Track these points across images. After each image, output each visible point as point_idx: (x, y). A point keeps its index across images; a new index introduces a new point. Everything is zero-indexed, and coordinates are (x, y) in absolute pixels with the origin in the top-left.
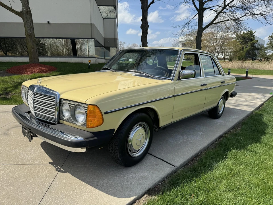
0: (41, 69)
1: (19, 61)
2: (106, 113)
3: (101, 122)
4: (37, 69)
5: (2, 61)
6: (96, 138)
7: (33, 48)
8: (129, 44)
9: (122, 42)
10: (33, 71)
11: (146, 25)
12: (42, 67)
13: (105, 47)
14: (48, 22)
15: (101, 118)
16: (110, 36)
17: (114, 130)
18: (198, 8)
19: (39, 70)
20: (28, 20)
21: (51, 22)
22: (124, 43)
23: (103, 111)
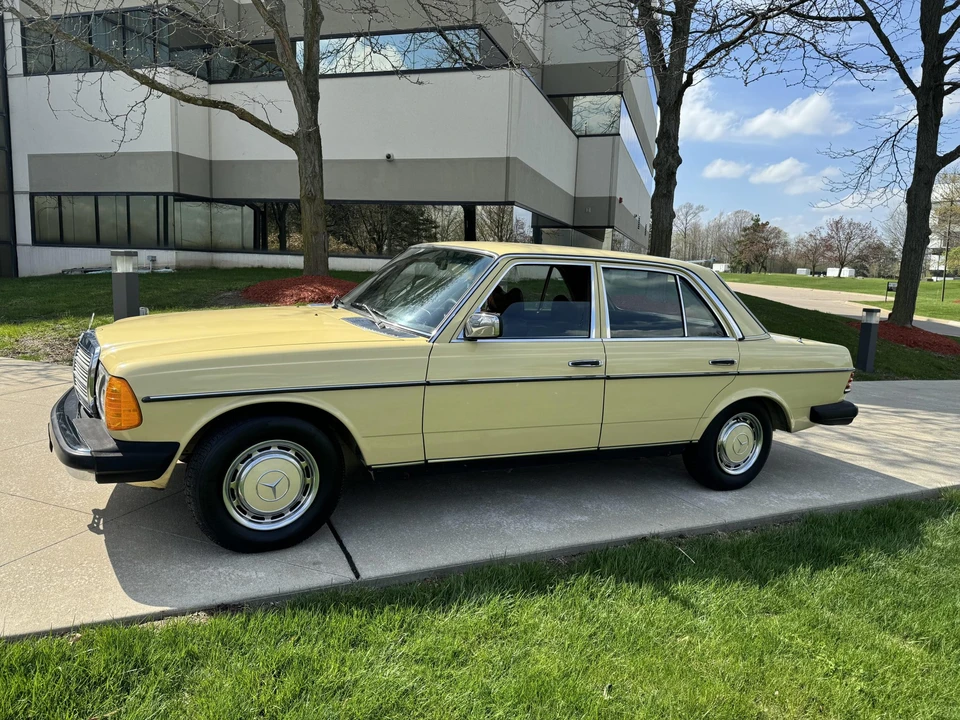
0: (323, 292)
1: (291, 266)
2: (147, 400)
3: (137, 422)
4: (313, 291)
5: (265, 265)
6: (120, 455)
7: (316, 233)
8: (721, 214)
9: (691, 207)
10: (302, 296)
11: (670, 158)
12: (326, 285)
13: (574, 227)
14: (388, 157)
15: (134, 411)
16: (595, 190)
17: (177, 445)
18: (918, 85)
19: (317, 293)
20: (309, 157)
21: (396, 156)
22: (701, 208)
23: (140, 396)
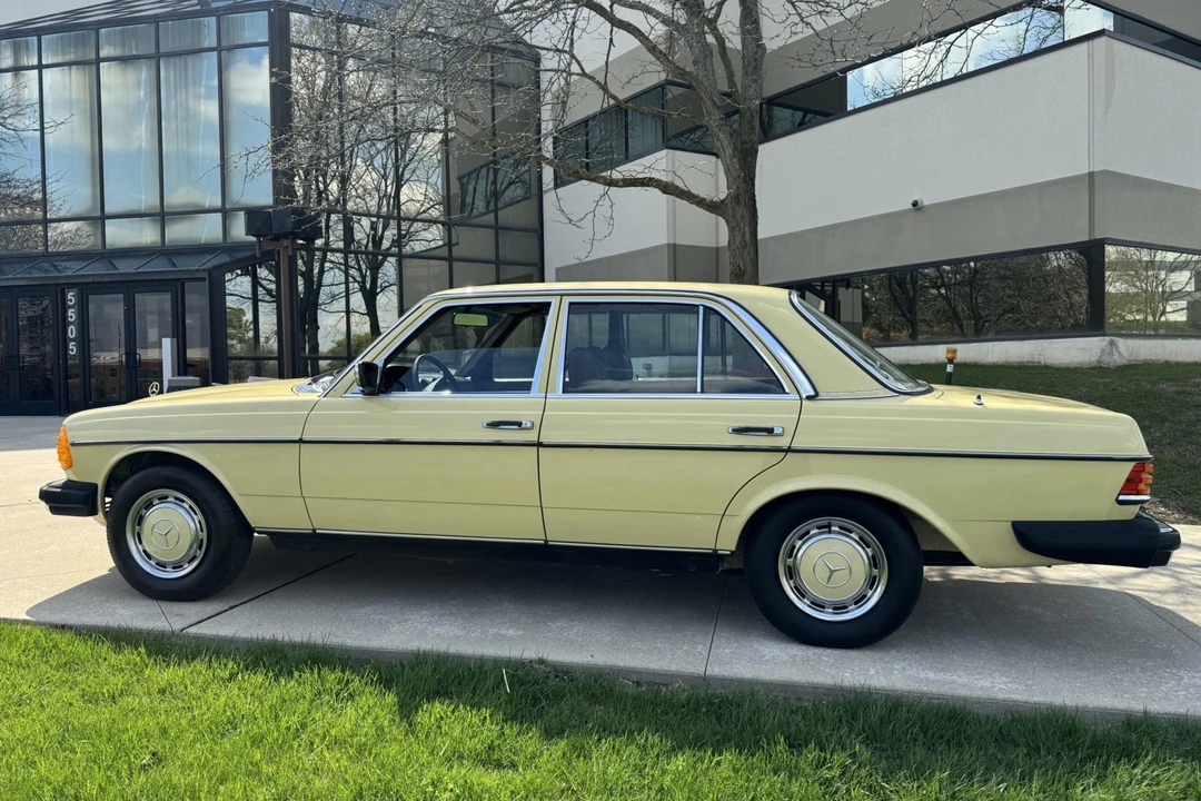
2: (73, 444)
14: (915, 204)
20: (738, 224)
21: (927, 202)
